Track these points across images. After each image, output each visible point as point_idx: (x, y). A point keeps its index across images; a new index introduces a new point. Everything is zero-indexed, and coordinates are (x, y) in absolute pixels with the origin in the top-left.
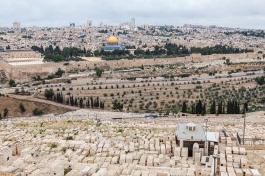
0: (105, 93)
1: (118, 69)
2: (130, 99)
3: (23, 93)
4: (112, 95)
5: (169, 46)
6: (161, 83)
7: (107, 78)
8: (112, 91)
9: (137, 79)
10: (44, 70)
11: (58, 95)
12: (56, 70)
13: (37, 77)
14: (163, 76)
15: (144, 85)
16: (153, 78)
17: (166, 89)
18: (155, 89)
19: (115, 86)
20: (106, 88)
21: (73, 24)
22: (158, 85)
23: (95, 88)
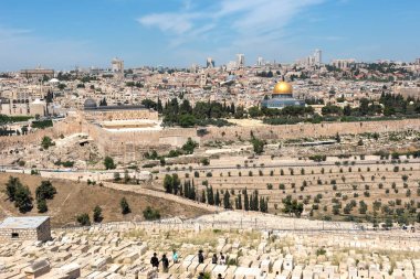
0: (270, 182)
1: (293, 141)
2: (314, 195)
3: (128, 180)
4: (282, 187)
5: (387, 99)
6: (373, 168)
7: (273, 157)
8: (282, 180)
9: (328, 159)
10: (162, 141)
11: (187, 185)
12: (185, 142)
13: (151, 154)
14: (377, 154)
15: (341, 171)
16: (359, 158)
17: (384, 178)
18: (363, 178)
19: (287, 171)
20: (272, 174)
21: (213, 63)
22: (369, 170)
23: (251, 174)
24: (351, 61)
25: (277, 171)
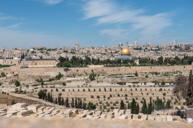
0: (93, 95)
1: (113, 75)
2: (114, 102)
3: (21, 92)
4: (98, 97)
6: (148, 89)
7: (98, 82)
8: (99, 94)
9: (127, 84)
10: (46, 74)
11: (49, 94)
12: (57, 74)
13: (40, 79)
14: (153, 82)
15: (131, 90)
16: (143, 84)
17: (153, 94)
18: (142, 94)
19: (102, 89)
20: (95, 90)
22: (146, 90)
23: (84, 90)
25: (97, 89)
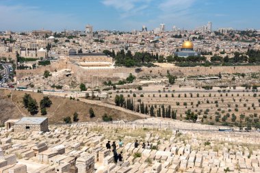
0: (178, 101)
1: (193, 77)
2: (204, 110)
3: (94, 98)
4: (185, 104)
5: (251, 52)
6: (241, 94)
7: (180, 86)
8: (185, 100)
9: (214, 88)
10: (115, 75)
11: (129, 101)
12: (128, 76)
13: (108, 82)
14: (243, 86)
15: (221, 96)
16: (232, 88)
17: (247, 100)
18: (234, 100)
19: (188, 95)
20: (179, 96)
21: (146, 29)
22: (238, 95)
23: (167, 96)
24: (229, 29)
25: (183, 95)
